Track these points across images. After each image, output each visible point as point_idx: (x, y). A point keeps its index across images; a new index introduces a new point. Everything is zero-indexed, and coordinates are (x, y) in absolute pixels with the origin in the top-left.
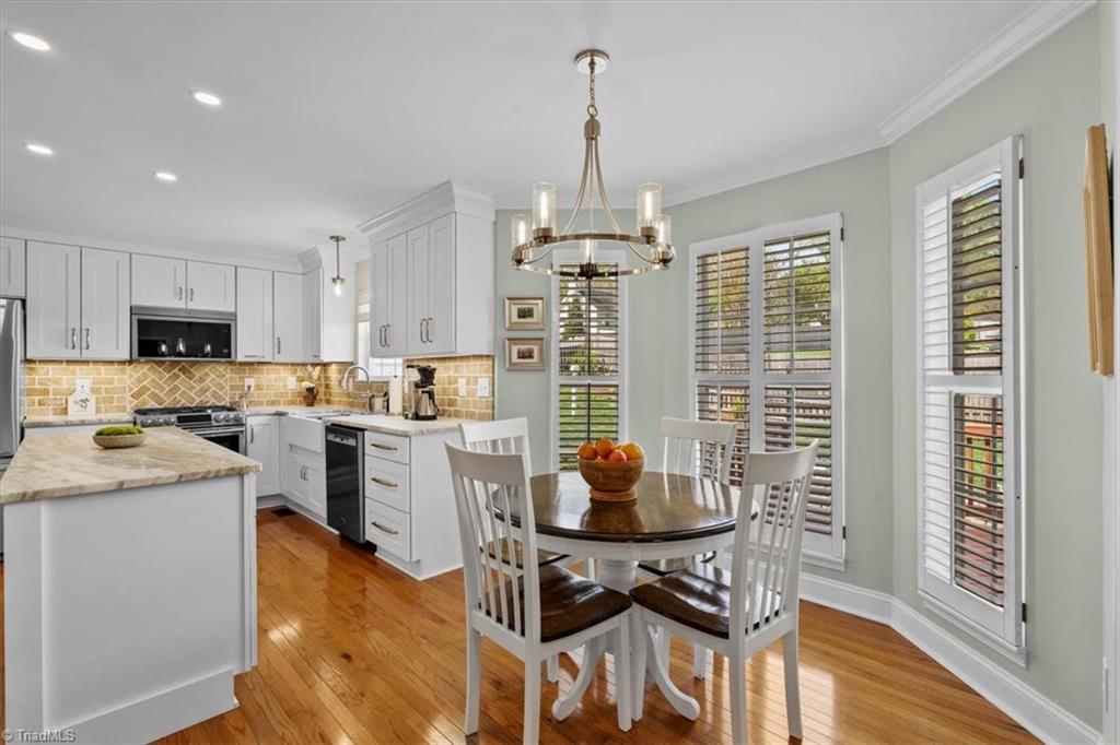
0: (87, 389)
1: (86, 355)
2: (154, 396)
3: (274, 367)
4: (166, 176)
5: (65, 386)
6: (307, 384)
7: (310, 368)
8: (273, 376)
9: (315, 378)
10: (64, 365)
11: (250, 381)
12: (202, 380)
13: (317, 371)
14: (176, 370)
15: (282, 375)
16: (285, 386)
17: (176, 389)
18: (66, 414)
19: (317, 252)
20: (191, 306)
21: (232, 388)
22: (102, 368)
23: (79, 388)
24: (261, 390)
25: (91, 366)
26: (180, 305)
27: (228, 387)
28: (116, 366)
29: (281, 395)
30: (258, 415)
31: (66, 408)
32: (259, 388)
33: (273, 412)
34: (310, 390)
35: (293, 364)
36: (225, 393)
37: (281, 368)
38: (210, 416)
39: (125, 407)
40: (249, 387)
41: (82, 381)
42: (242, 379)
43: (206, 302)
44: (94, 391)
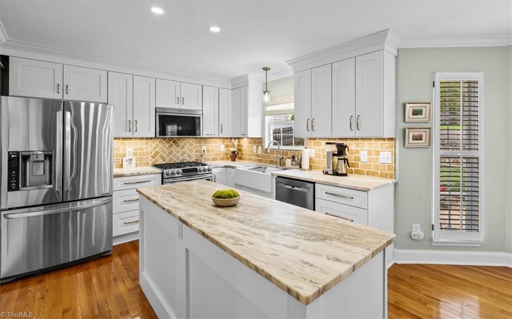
0: (131, 153)
1: (136, 135)
2: (162, 157)
3: (214, 140)
4: (215, 29)
5: (121, 152)
6: (232, 149)
7: (233, 140)
8: (214, 144)
9: (236, 145)
10: (121, 140)
11: (204, 148)
12: (183, 147)
13: (236, 142)
14: (171, 142)
15: (218, 144)
16: (220, 150)
17: (171, 152)
18: (122, 167)
19: (247, 77)
20: (183, 107)
21: (196, 151)
22: (138, 141)
23: (127, 153)
24: (209, 152)
25: (133, 140)
26: (178, 107)
27: (194, 151)
28: (144, 140)
29: (218, 155)
30: (217, 167)
31: (122, 164)
32: (208, 151)
33: (223, 166)
34: (234, 152)
35: (223, 138)
36: (193, 155)
37: (218, 140)
38: (196, 169)
39: (148, 163)
40: (204, 151)
41: (129, 148)
42: (201, 146)
43: (189, 105)
44: (135, 154)
